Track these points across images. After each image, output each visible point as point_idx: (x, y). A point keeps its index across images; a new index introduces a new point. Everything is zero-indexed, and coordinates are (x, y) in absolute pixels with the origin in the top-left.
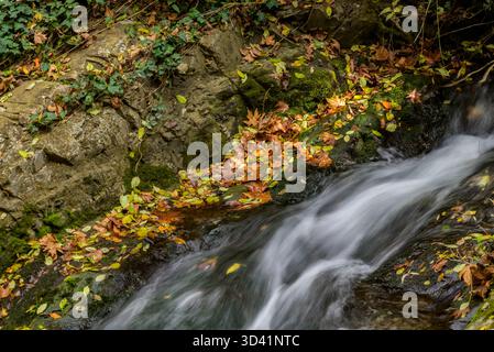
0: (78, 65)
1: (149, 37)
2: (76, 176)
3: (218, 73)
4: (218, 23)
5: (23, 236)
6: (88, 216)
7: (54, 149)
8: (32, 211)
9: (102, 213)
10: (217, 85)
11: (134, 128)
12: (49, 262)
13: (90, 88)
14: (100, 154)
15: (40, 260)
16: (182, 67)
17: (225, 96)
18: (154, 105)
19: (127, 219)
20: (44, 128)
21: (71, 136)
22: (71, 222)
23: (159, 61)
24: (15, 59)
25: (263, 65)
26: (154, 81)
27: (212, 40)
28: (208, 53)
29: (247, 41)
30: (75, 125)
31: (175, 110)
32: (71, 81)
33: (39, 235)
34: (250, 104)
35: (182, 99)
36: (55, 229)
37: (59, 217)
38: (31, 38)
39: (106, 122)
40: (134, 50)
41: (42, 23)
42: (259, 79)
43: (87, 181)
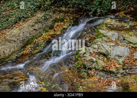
0: (35, 18)
1: (43, 14)
2: (38, 32)
3: (52, 18)
4: (51, 12)
5: (33, 39)
6: (40, 36)
7: (35, 28)
8: (33, 36)
9: (41, 36)
10: (52, 19)
11: (43, 25)
12: (37, 42)
13: (37, 21)
14: (40, 29)
15: (35, 42)
16: (48, 18)
17: (53, 21)
18: (45, 22)
19: (44, 36)
20: (33, 26)
21: (36, 27)
22: (38, 37)
23: (45, 17)
24: (27, 18)
25: (56, 17)
26: (45, 20)
27: (50, 14)
28: (50, 16)
29: (54, 14)
30: (37, 25)
31: (47, 23)
32: (35, 20)
33: (35, 39)
34: (56, 22)
35: (48, 21)
36: (36, 38)
37: (37, 37)
38: (29, 15)
39: (40, 25)
40: (42, 16)
41: (30, 13)
42: (56, 19)
43: (39, 32)
